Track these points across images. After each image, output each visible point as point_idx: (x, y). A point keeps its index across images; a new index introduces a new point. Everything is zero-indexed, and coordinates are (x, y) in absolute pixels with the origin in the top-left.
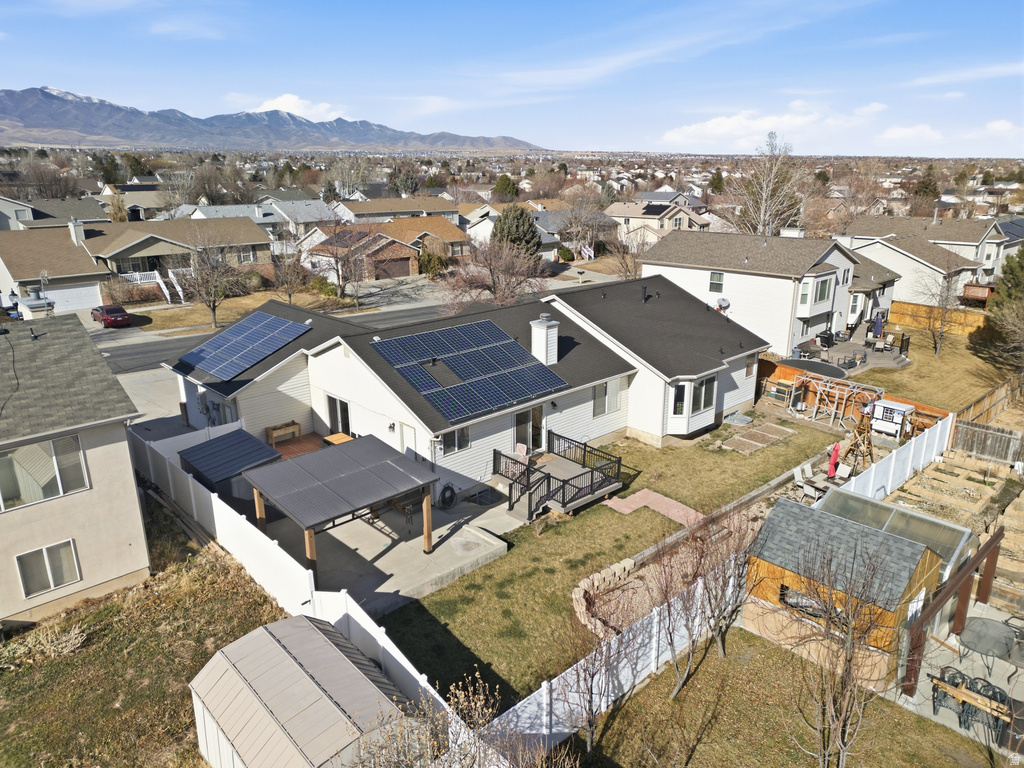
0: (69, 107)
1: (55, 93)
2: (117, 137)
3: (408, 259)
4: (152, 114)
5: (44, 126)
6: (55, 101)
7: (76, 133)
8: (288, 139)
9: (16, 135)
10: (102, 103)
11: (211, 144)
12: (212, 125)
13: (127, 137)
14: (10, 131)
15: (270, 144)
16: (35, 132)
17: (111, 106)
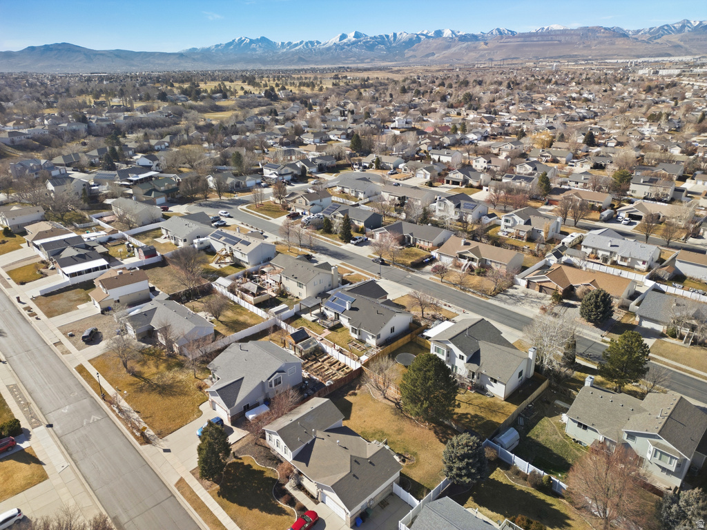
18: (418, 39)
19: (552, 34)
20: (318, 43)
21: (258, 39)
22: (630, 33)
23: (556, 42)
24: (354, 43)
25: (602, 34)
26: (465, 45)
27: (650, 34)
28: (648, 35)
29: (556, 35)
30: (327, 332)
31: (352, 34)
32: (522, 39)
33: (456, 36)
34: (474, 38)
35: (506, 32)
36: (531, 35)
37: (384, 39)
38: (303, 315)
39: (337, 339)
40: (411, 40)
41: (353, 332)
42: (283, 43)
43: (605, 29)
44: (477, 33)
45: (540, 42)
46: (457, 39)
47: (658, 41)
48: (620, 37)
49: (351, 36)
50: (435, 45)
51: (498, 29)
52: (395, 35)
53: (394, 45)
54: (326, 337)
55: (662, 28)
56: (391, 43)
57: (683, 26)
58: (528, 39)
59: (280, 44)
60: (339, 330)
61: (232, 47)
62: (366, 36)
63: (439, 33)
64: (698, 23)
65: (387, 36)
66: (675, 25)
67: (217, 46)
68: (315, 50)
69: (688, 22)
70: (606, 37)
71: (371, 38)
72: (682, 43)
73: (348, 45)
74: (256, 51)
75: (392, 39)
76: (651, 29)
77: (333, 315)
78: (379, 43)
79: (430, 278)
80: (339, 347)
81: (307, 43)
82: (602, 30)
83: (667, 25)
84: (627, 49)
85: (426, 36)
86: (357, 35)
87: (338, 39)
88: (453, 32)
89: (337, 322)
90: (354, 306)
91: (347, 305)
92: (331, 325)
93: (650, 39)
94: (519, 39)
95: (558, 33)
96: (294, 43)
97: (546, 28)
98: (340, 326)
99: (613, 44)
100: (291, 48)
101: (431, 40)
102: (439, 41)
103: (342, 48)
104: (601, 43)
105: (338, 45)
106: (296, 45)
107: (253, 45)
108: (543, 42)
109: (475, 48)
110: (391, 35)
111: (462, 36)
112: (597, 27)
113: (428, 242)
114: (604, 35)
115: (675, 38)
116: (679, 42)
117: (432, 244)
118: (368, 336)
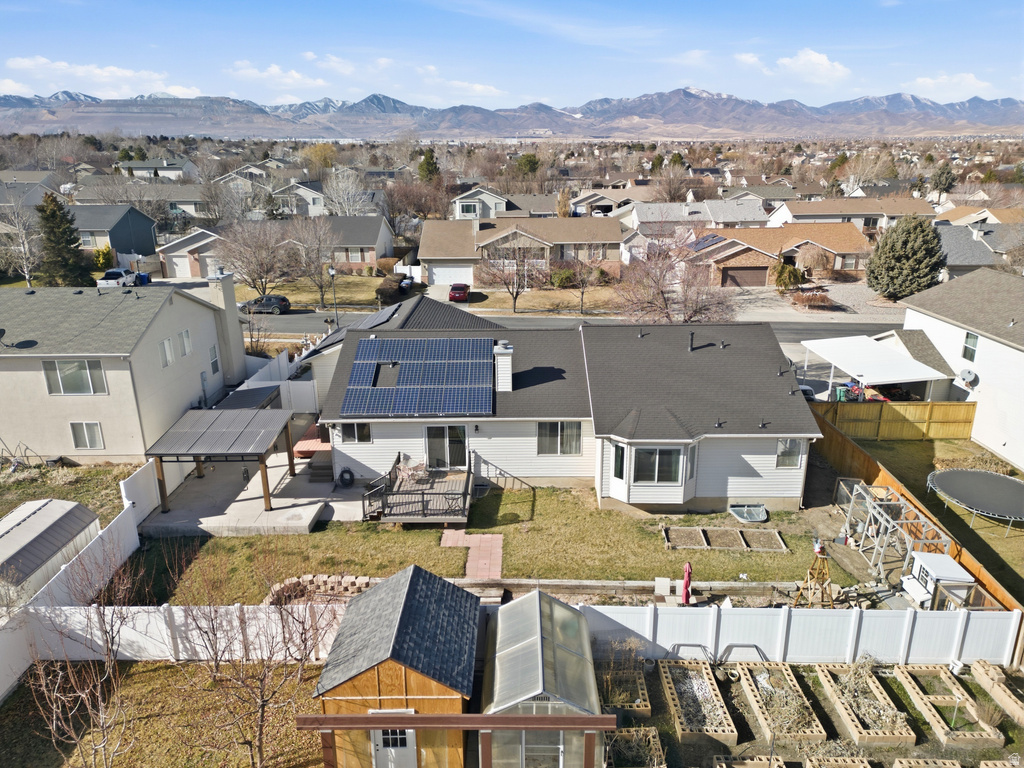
0: (701, 104)
1: (693, 92)
2: (734, 129)
3: (766, 268)
4: (771, 106)
5: (678, 122)
6: (692, 99)
7: (700, 127)
8: (904, 124)
9: (656, 131)
10: (730, 98)
11: (819, 133)
12: (826, 113)
13: (743, 129)
14: (653, 128)
15: (881, 130)
16: (670, 128)
17: (736, 100)
19: (161, 103)
22: (267, 109)
23: (170, 115)
25: (232, 108)
26: (11, 111)
27: (292, 112)
28: (289, 113)
29: (167, 106)
32: (115, 109)
34: (25, 102)
35: (82, 98)
43: (234, 101)
45: (145, 115)
47: (305, 120)
48: (257, 113)
51: (66, 93)
55: (303, 105)
57: (327, 106)
58: (123, 109)
64: (341, 103)
66: (318, 104)
69: (330, 101)
70: (237, 112)
72: (332, 125)
76: (290, 106)
77: (417, 446)
82: (231, 103)
83: (309, 103)
93: (294, 118)
94: (109, 109)
98: (479, 490)
99: (252, 122)
104: (235, 120)
108: (149, 115)
109: (34, 117)
112: (222, 98)
113: (362, 250)
114: (235, 109)
115: (323, 118)
116: (329, 124)
117: (374, 253)
118: (748, 458)
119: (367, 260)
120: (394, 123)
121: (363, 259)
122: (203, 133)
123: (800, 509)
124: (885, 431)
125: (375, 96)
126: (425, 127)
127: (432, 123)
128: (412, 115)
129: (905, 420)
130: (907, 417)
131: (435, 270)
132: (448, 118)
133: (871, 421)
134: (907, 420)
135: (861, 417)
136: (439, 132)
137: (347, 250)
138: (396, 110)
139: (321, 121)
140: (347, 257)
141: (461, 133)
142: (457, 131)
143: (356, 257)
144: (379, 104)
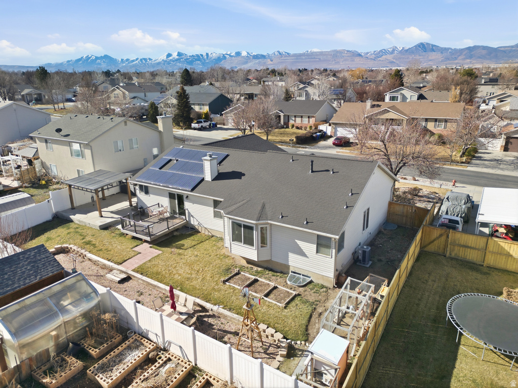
18: (224, 57)
19: (315, 54)
20: (150, 59)
21: (102, 56)
22: (363, 54)
23: (317, 59)
24: (177, 60)
25: (345, 55)
26: (257, 61)
27: (375, 55)
28: (373, 55)
29: (317, 55)
30: (147, 252)
31: (176, 54)
32: (295, 58)
33: (250, 55)
34: (263, 57)
35: (284, 53)
36: (300, 55)
37: (199, 57)
38: (77, 218)
39: (182, 272)
40: (219, 58)
41: (236, 238)
42: (122, 60)
43: (347, 51)
44: (265, 54)
45: (307, 60)
46: (251, 57)
47: (380, 59)
48: (357, 56)
49: (175, 55)
50: (237, 61)
51: (278, 51)
52: (207, 54)
53: (207, 61)
54: (141, 270)
55: (381, 51)
56: (205, 60)
57: (394, 50)
58: (299, 58)
59: (120, 60)
60: (187, 242)
61: (81, 62)
62: (186, 55)
63: (238, 54)
64: (401, 48)
65: (202, 55)
66: (389, 50)
67: (68, 61)
68: (148, 64)
69: (396, 47)
70: (348, 56)
71: (190, 56)
72: (394, 60)
73: (174, 61)
74: (101, 65)
75: (206, 57)
76: (375, 52)
77: (165, 202)
78: (196, 60)
79: (337, 152)
80: (191, 299)
81: (141, 60)
83: (384, 50)
84: (362, 64)
85: (229, 55)
86: (179, 54)
87: (165, 57)
88: (248, 53)
89: (178, 222)
90: (226, 168)
91: (207, 165)
92: (160, 229)
93: (375, 58)
94: (293, 58)
95: (318, 53)
96: (131, 59)
97: (309, 51)
98: (188, 230)
99: (353, 61)
100: (129, 63)
101: (233, 58)
102: (239, 58)
103: (169, 63)
104: (345, 60)
105: (166, 61)
106: (133, 61)
107: (99, 61)
108: (309, 60)
109: (265, 63)
110: (204, 54)
111: (254, 56)
112: (342, 50)
113: (309, 117)
114: (347, 55)
115: (390, 57)
116: (392, 60)
117: (314, 119)
118: (300, 243)
119: (311, 123)
120: (430, 58)
121: (309, 122)
122: (331, 67)
123: (334, 287)
124: (490, 260)
125: (422, 44)
126: (448, 59)
127: (453, 56)
128: (442, 53)
129: (509, 255)
130: (511, 252)
131: (338, 129)
132: (464, 53)
133: (478, 249)
134: (511, 256)
135: (470, 245)
136: (456, 61)
137: (302, 117)
138: (433, 50)
139: (389, 58)
140: (302, 120)
141: (471, 62)
142: (469, 60)
143: (306, 120)
144: (423, 47)
